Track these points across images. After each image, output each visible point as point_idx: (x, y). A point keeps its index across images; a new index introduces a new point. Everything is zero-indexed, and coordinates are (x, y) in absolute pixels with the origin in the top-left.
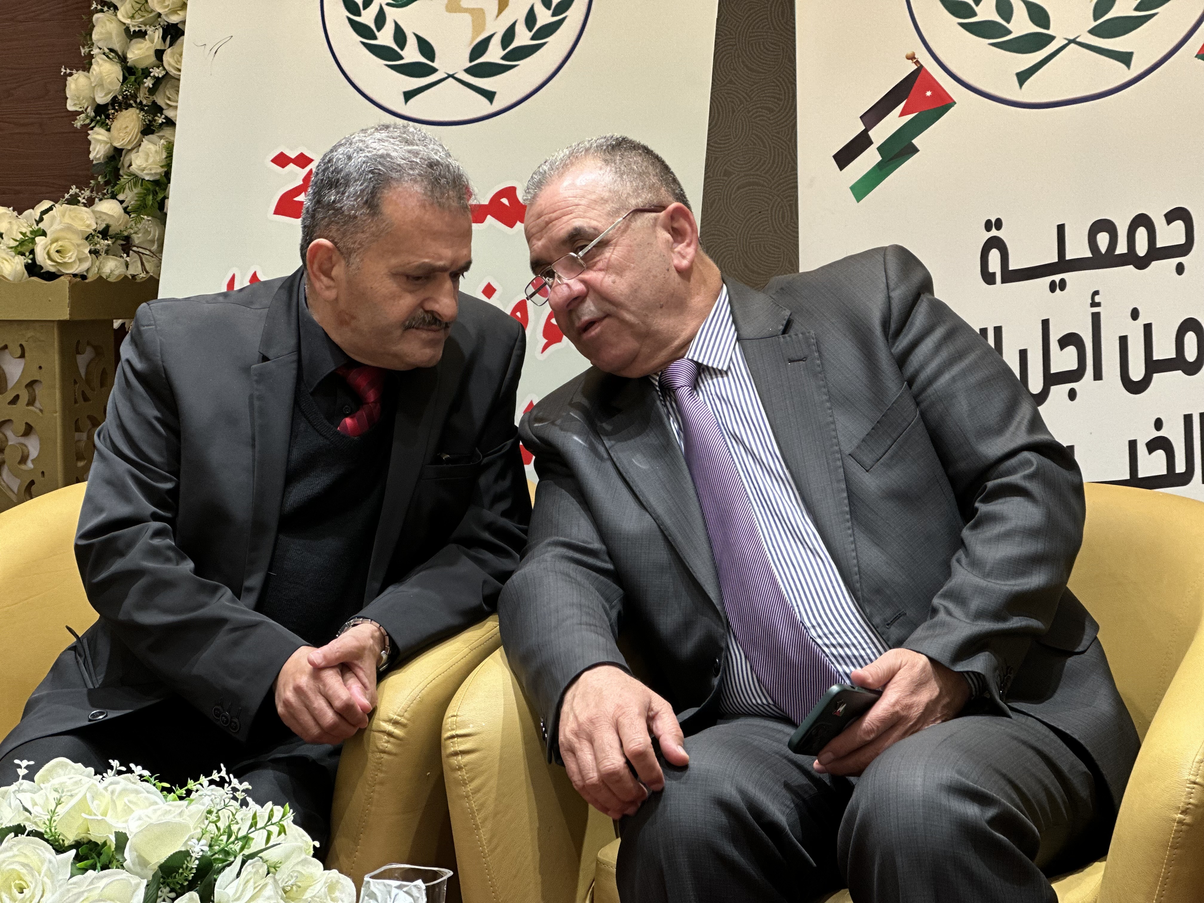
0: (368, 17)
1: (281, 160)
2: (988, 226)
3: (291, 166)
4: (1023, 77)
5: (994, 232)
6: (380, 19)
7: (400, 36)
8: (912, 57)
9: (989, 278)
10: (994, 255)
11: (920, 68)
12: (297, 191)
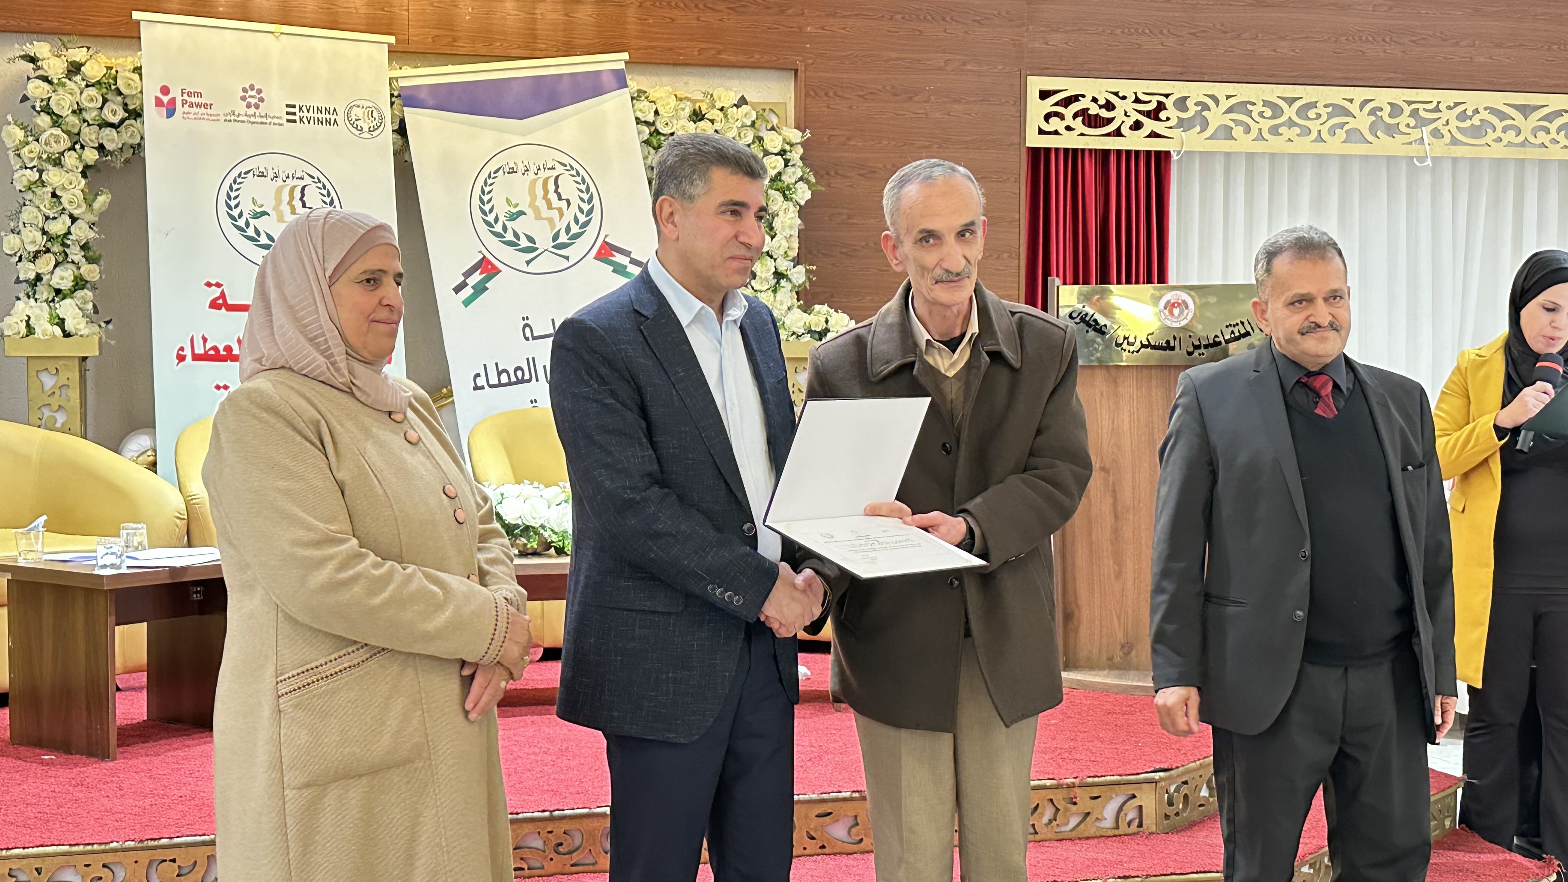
0: (241, 223)
1: (209, 285)
2: (523, 319)
3: (213, 287)
4: (528, 263)
5: (526, 321)
6: (247, 224)
7: (257, 232)
8: (480, 252)
9: (527, 339)
10: (527, 330)
11: (484, 257)
12: (218, 298)
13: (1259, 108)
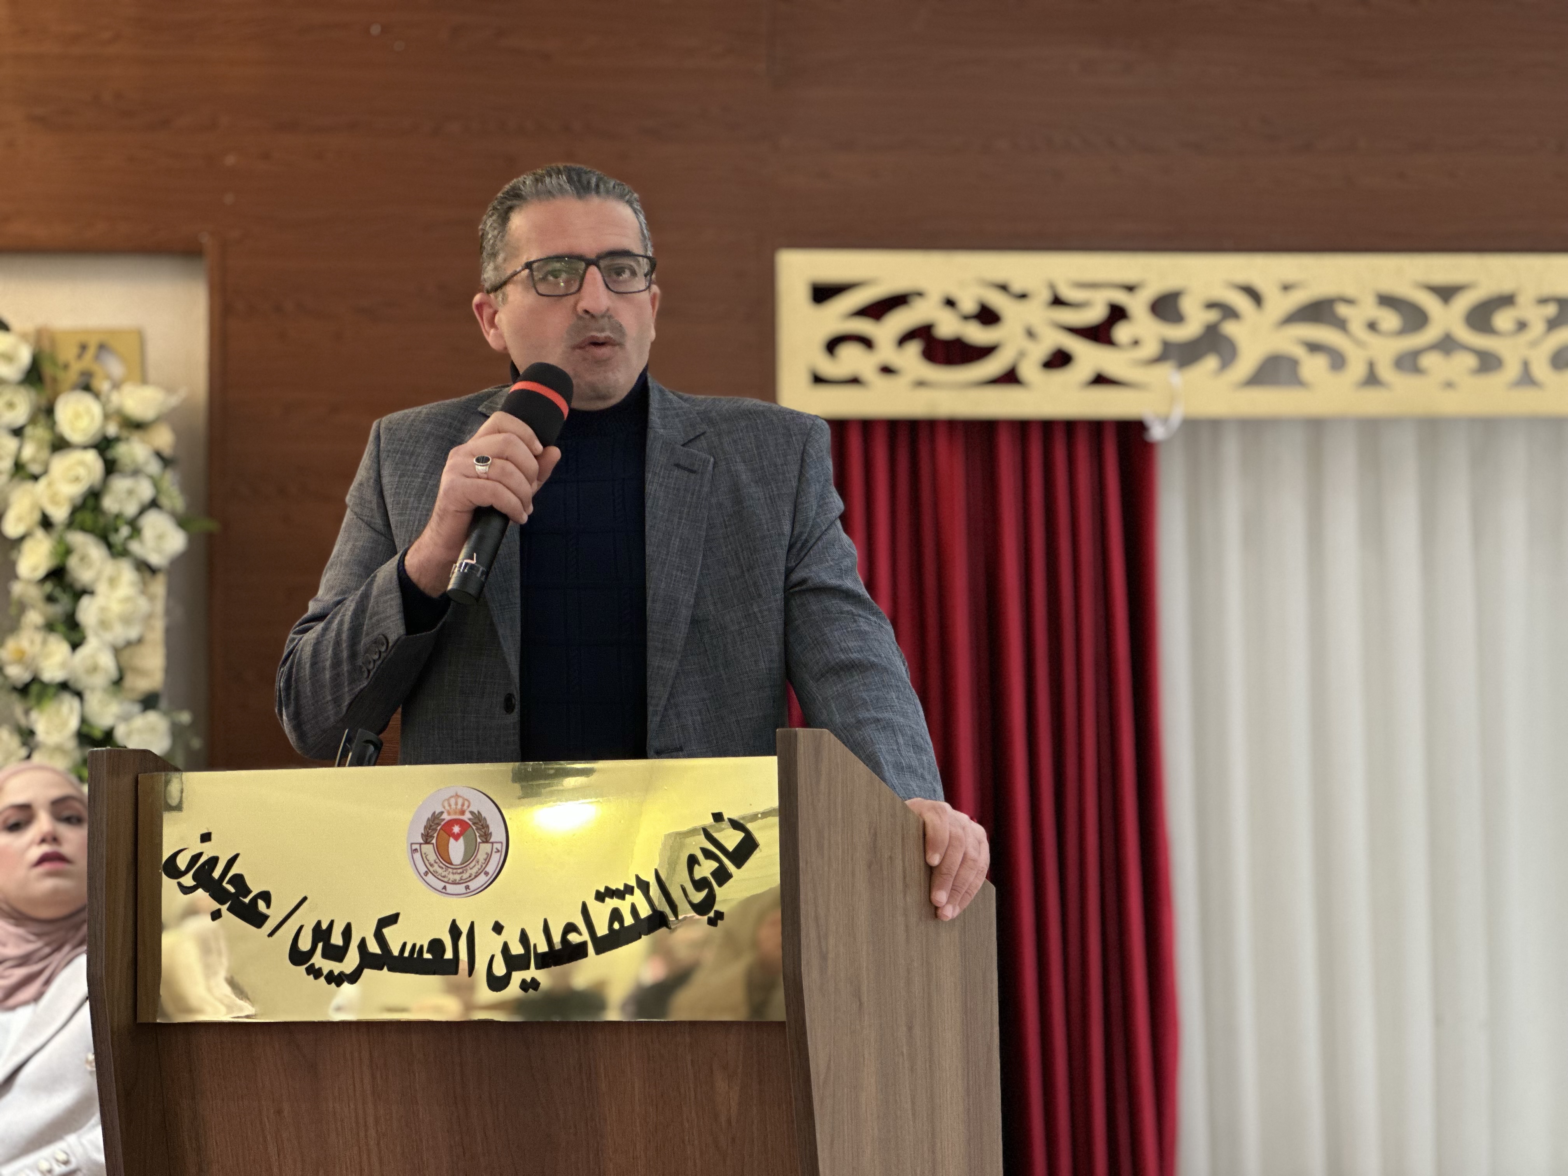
13: (1370, 309)
